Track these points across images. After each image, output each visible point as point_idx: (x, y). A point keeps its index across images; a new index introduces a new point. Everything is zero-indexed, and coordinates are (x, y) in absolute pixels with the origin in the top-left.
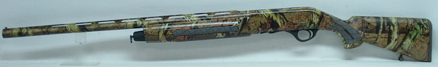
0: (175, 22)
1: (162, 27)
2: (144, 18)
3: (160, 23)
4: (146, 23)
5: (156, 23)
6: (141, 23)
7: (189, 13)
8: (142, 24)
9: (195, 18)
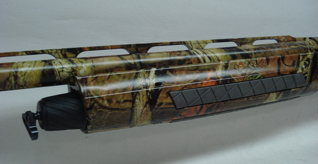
0: (171, 63)
1: (140, 82)
2: (76, 51)
3: (129, 67)
4: (84, 67)
5: (118, 68)
6: (67, 66)
7: (200, 39)
8: (74, 72)
9: (214, 51)
